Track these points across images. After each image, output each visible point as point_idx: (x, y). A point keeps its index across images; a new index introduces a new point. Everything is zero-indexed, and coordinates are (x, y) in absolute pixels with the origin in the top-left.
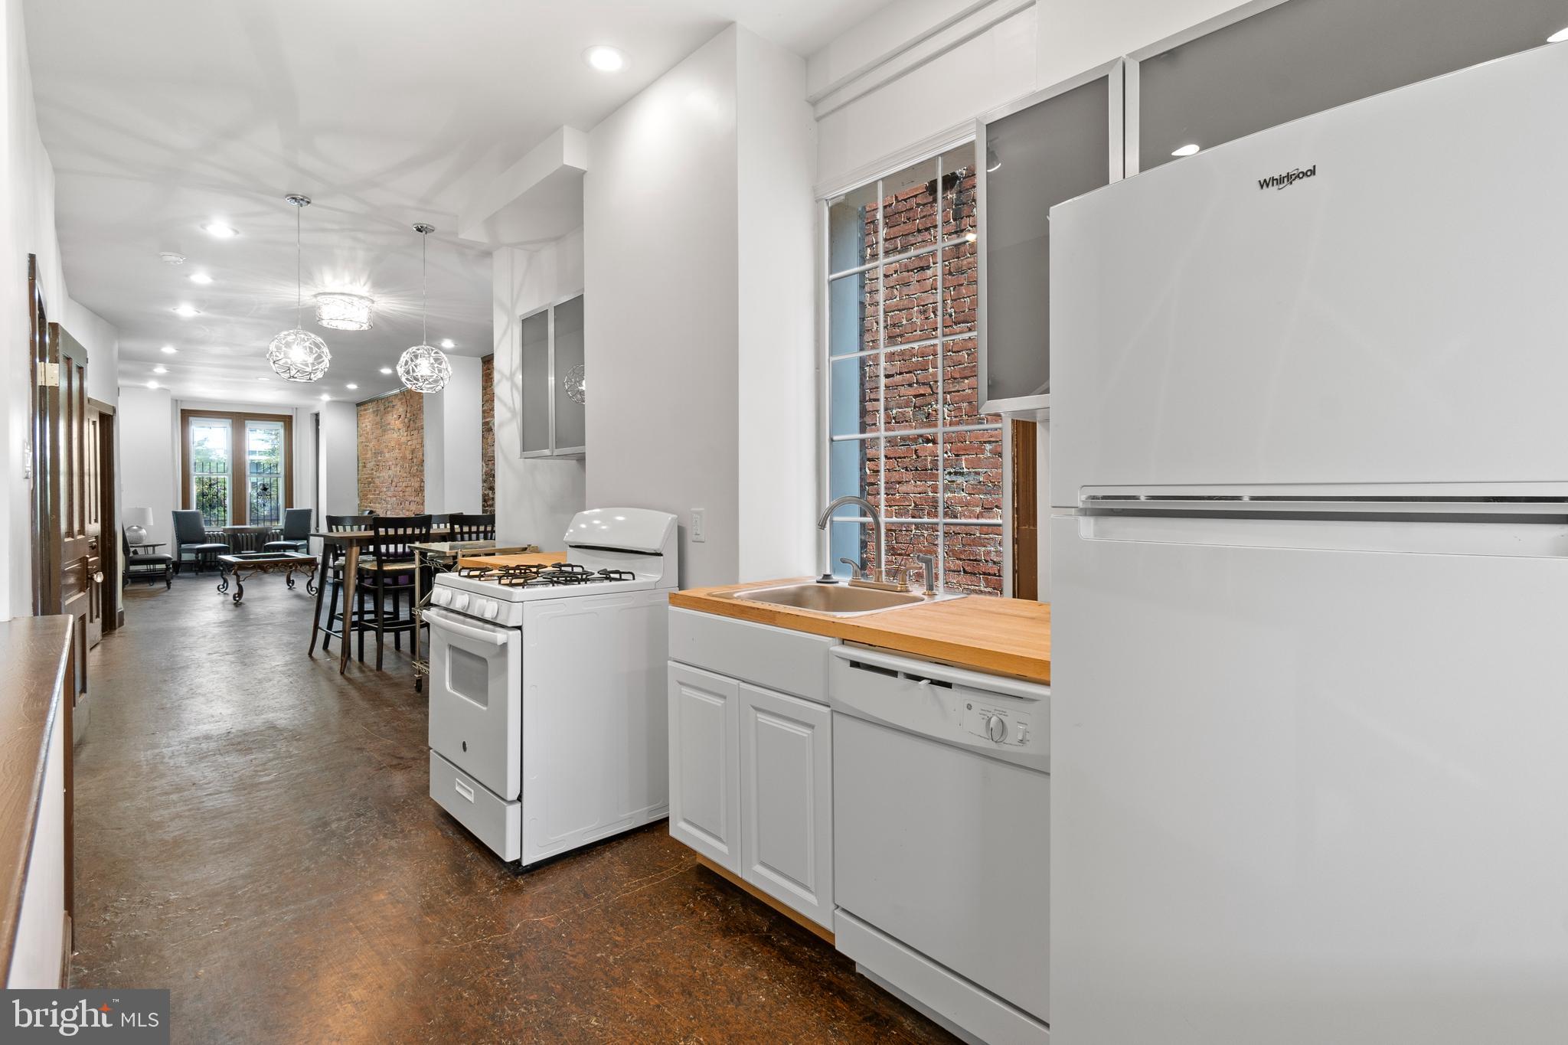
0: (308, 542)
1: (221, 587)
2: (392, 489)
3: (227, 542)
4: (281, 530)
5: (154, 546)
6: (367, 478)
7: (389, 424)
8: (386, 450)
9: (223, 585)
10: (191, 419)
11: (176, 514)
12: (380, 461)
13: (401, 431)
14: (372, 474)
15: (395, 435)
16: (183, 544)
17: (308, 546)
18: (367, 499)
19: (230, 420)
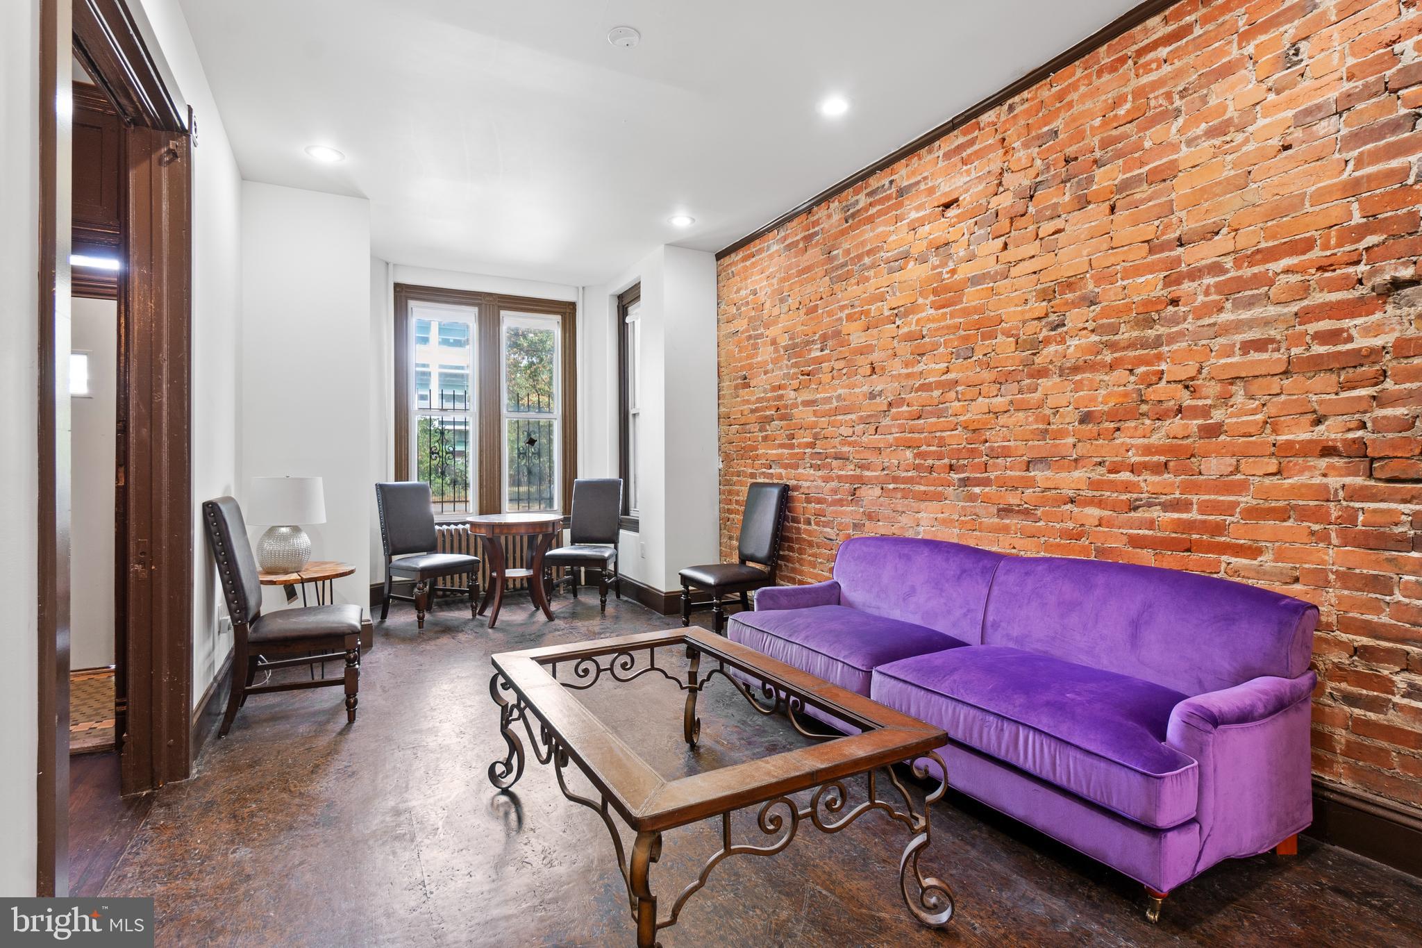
0: (616, 548)
1: (500, 769)
3: (472, 550)
4: (563, 522)
5: (330, 578)
6: (753, 411)
10: (411, 303)
11: (382, 489)
14: (781, 398)
16: (395, 558)
17: (617, 556)
18: (757, 457)
19: (476, 310)
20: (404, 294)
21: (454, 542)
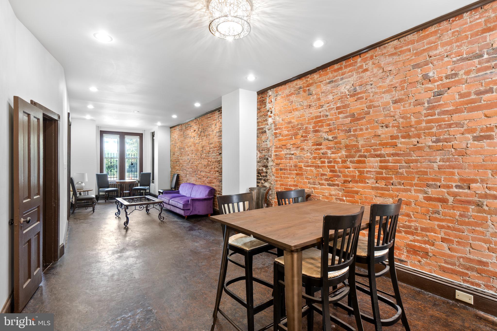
0: (150, 187)
2: (190, 164)
3: (117, 188)
4: (139, 181)
5: (88, 191)
6: (175, 160)
7: (188, 135)
8: (186, 147)
9: (118, 213)
10: (104, 134)
11: (97, 176)
12: (182, 152)
13: (195, 138)
14: (178, 158)
15: (192, 140)
16: (100, 189)
17: (150, 189)
18: (175, 169)
19: (119, 135)
20: (102, 133)
21: (113, 186)
